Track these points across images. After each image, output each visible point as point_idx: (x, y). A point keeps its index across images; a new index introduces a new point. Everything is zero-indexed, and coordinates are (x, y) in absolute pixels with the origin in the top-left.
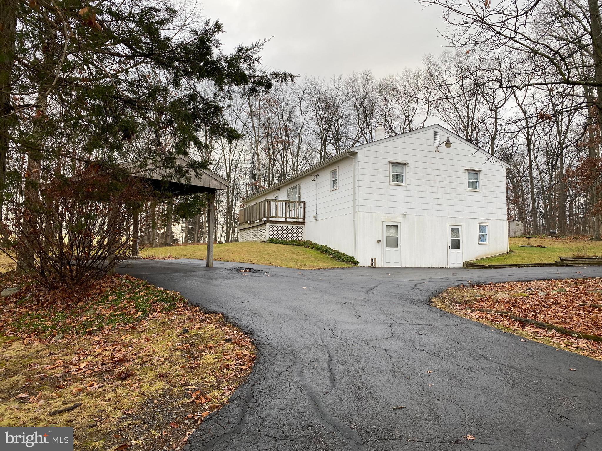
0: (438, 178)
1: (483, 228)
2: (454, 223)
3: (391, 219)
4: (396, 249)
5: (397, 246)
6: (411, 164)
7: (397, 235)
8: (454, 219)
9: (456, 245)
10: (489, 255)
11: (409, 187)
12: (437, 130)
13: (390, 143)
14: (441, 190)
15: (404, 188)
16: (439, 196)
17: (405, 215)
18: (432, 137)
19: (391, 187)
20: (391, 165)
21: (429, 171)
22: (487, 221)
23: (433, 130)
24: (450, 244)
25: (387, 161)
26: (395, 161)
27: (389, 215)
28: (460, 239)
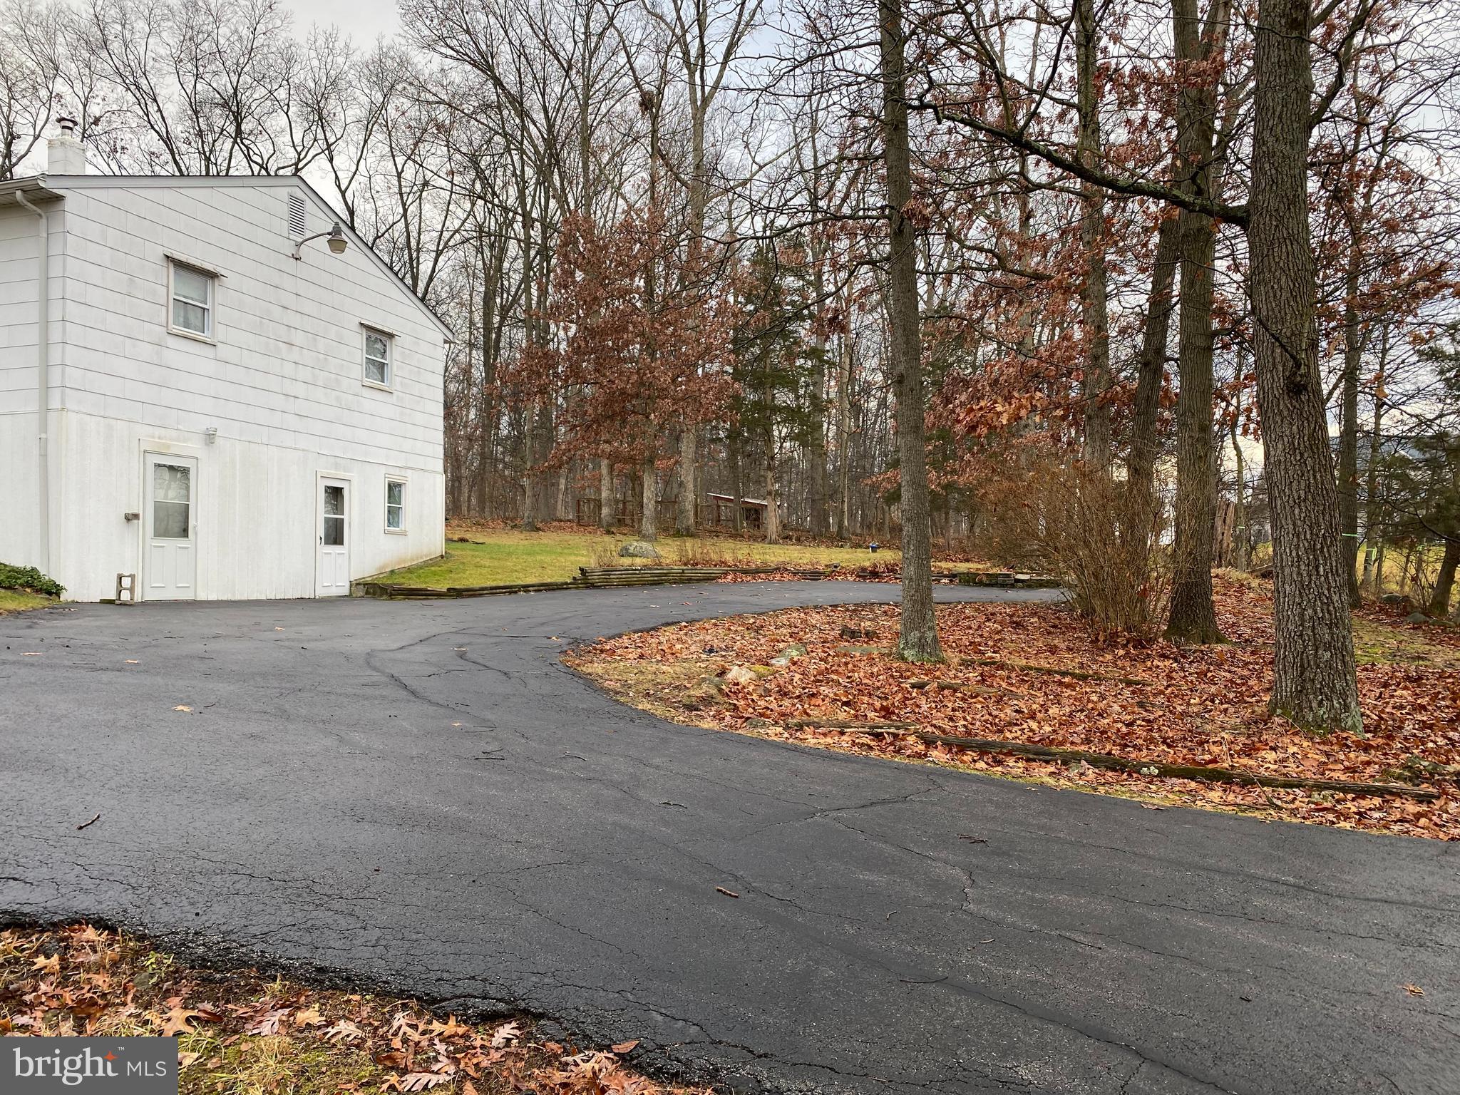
0: (298, 338)
1: (394, 490)
2: (332, 473)
3: (169, 446)
4: (181, 542)
5: (185, 532)
6: (231, 280)
7: (188, 500)
8: (332, 460)
9: (335, 534)
10: (404, 561)
11: (222, 350)
12: (299, 194)
13: (167, 197)
14: (304, 373)
15: (208, 351)
16: (300, 389)
17: (210, 437)
18: (284, 210)
19: (172, 342)
20: (171, 266)
21: (277, 312)
22: (403, 472)
23: (289, 189)
24: (321, 532)
25: (160, 251)
26: (183, 258)
27: (163, 431)
28: (345, 517)
